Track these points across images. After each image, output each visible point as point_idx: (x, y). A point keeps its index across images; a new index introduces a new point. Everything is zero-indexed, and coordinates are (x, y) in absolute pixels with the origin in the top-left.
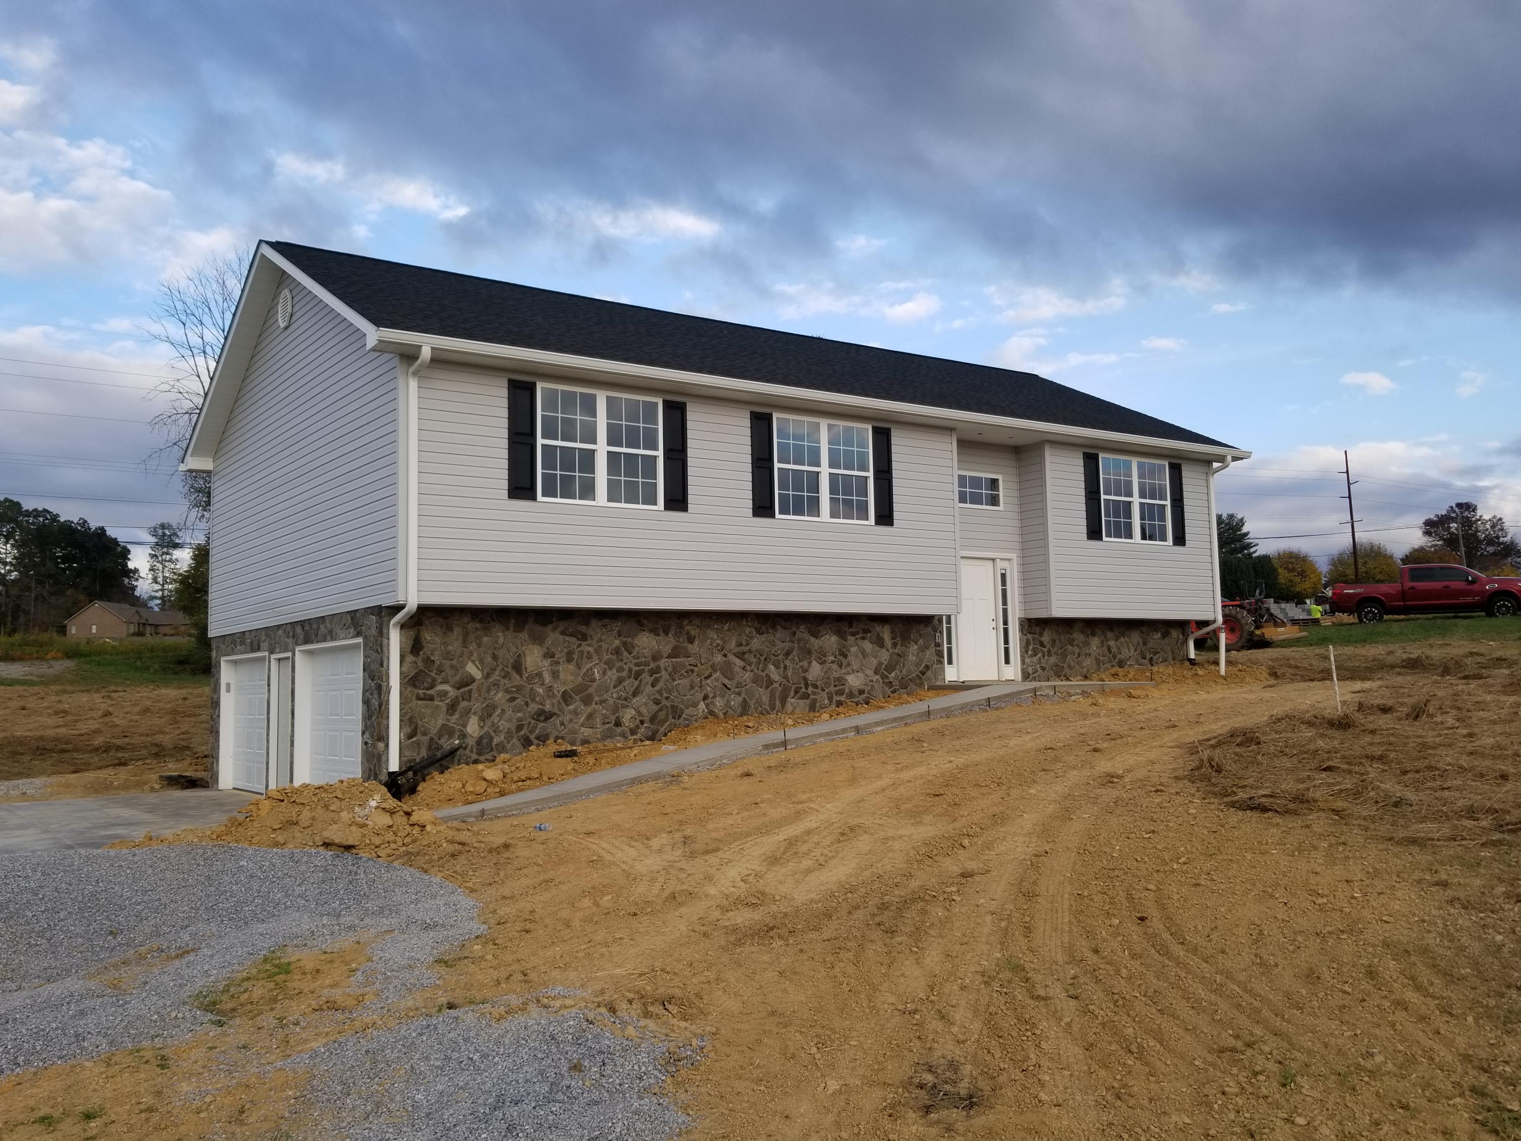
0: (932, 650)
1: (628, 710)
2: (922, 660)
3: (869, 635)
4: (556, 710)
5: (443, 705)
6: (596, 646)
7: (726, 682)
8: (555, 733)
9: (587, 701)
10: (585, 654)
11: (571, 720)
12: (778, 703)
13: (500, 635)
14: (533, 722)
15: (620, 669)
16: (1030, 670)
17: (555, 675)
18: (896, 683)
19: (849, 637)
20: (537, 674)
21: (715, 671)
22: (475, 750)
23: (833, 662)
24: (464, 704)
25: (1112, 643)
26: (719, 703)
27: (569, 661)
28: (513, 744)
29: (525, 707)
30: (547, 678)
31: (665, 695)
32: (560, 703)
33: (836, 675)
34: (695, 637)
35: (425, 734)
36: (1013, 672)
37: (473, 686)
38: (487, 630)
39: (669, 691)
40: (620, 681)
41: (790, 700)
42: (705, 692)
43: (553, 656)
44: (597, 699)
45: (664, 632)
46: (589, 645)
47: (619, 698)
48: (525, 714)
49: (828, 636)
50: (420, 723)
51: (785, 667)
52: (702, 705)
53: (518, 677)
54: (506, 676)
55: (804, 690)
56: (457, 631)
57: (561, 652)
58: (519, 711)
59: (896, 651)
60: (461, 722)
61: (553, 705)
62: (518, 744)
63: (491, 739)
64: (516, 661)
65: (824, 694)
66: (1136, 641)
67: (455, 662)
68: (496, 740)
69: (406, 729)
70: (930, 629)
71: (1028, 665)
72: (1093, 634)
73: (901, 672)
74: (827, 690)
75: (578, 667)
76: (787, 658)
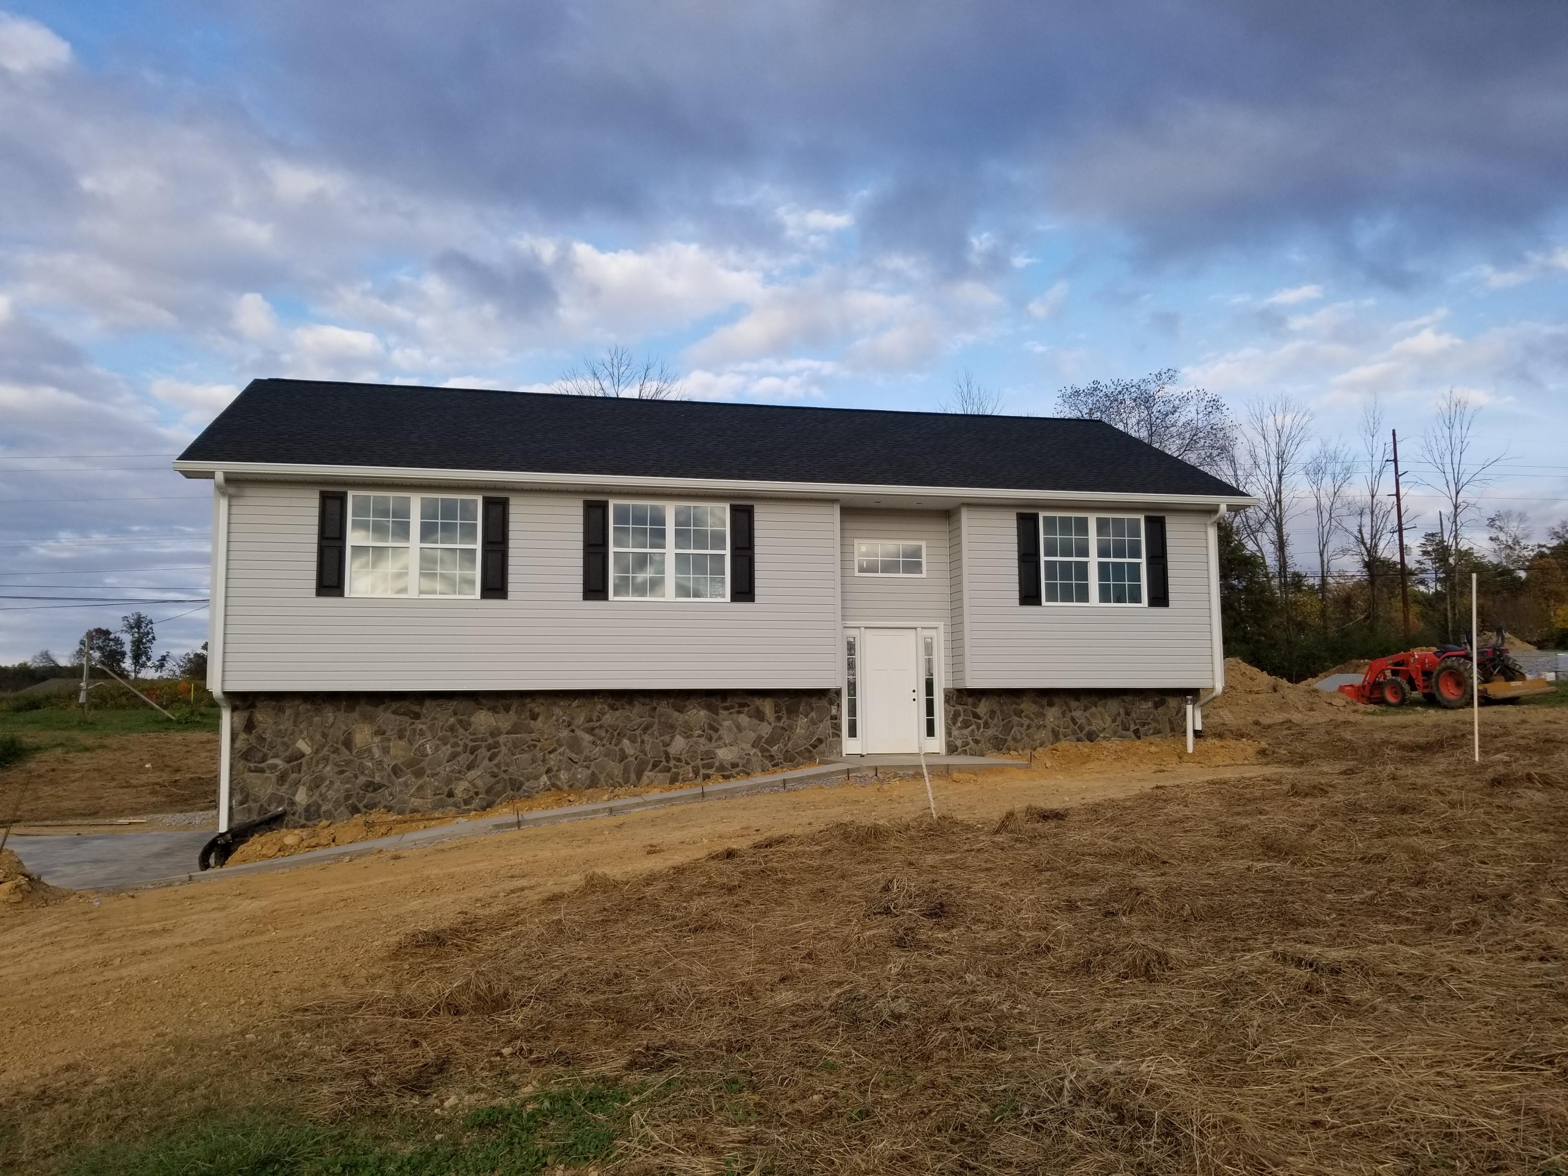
0: (828, 722)
1: (461, 783)
2: (813, 734)
3: (746, 709)
4: (385, 782)
5: (273, 777)
6: (429, 723)
7: (573, 756)
8: (384, 803)
9: (419, 774)
10: (418, 732)
11: (401, 791)
12: (633, 776)
13: (329, 714)
14: (362, 792)
15: (455, 745)
16: (959, 743)
17: (386, 750)
18: (779, 757)
19: (721, 711)
20: (365, 751)
21: (561, 746)
22: (303, 817)
23: (699, 736)
24: (294, 776)
25: (1077, 714)
26: (563, 776)
27: (401, 737)
28: (341, 811)
29: (354, 779)
30: (377, 753)
31: (503, 768)
32: (389, 776)
33: (702, 748)
34: (538, 714)
35: (255, 801)
36: (937, 744)
37: (304, 760)
38: (318, 711)
39: (508, 765)
40: (454, 756)
41: (647, 773)
42: (548, 766)
43: (383, 733)
44: (429, 772)
45: (504, 709)
46: (423, 723)
47: (452, 771)
48: (354, 785)
49: (695, 711)
50: (251, 792)
51: (643, 742)
52: (544, 778)
53: (347, 752)
54: (336, 751)
55: (664, 763)
56: (288, 712)
57: (392, 730)
58: (347, 783)
59: (781, 724)
60: (290, 792)
61: (382, 778)
62: (346, 811)
63: (319, 807)
64: (346, 738)
65: (689, 768)
66: (1115, 712)
67: (286, 739)
68: (324, 808)
69: (238, 797)
70: (824, 702)
71: (956, 738)
72: (1051, 705)
73: (785, 745)
74: (692, 764)
75: (411, 742)
76: (645, 733)
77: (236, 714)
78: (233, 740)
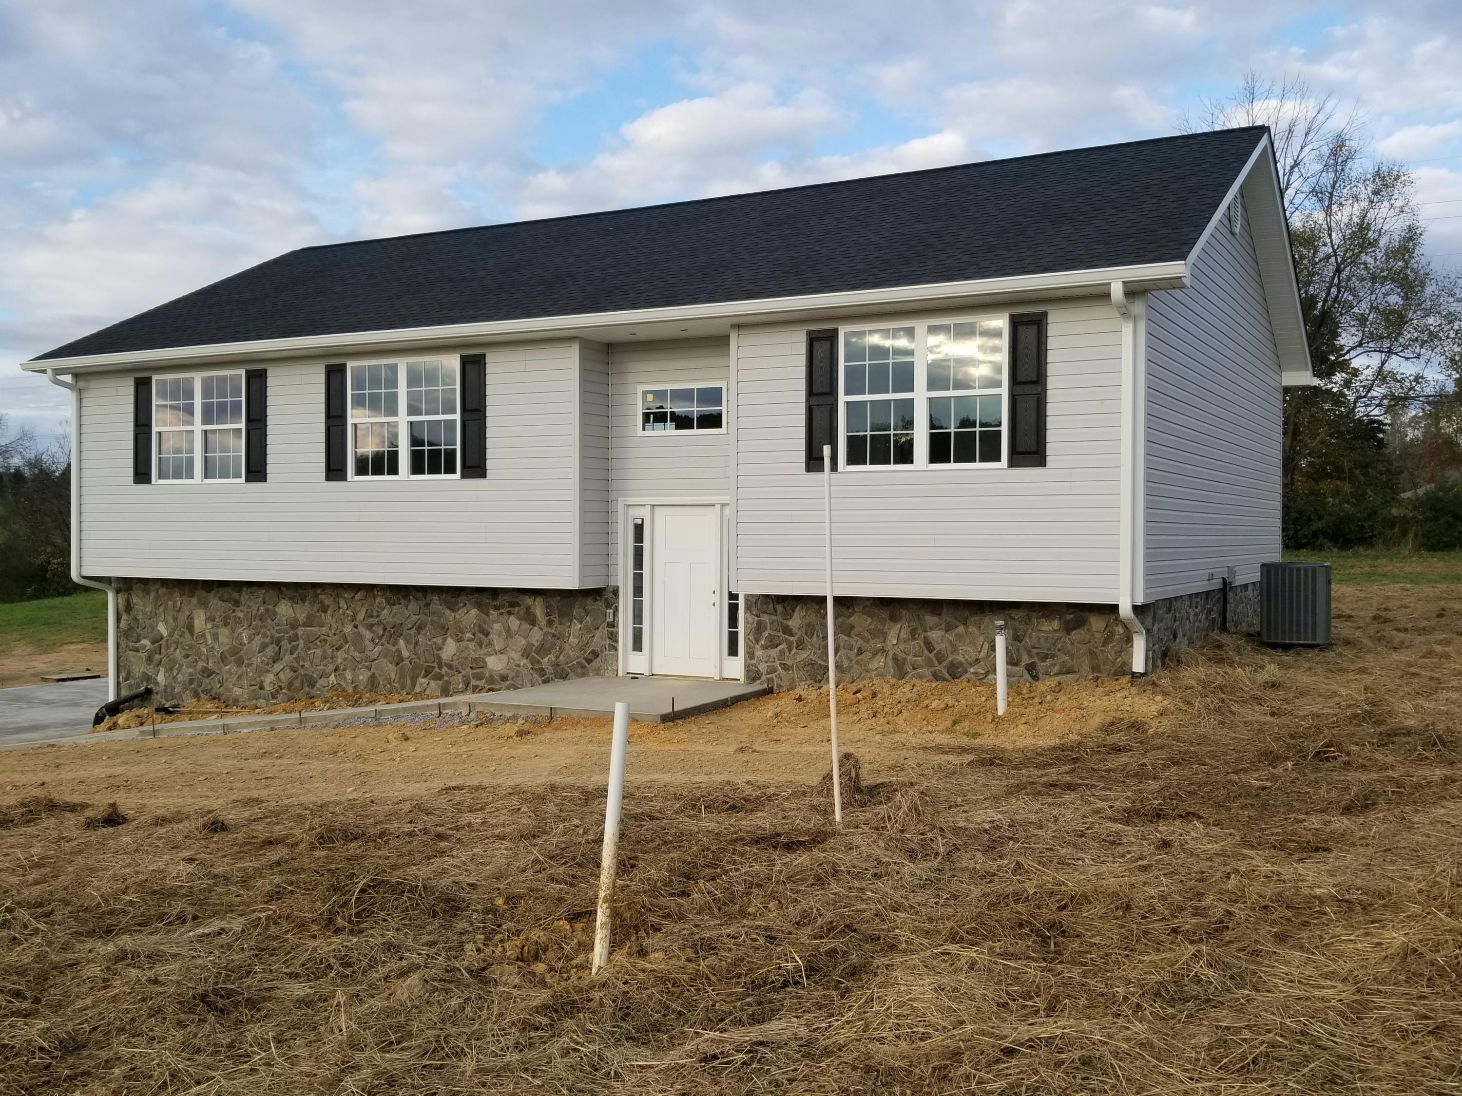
0: (603, 631)
1: (269, 675)
2: (587, 644)
3: (517, 609)
4: (216, 669)
5: (144, 657)
6: (246, 612)
7: (356, 654)
8: (214, 690)
9: (239, 663)
10: (237, 619)
11: (227, 679)
12: (408, 682)
13: (178, 602)
14: (199, 677)
15: (265, 636)
17: (215, 637)
18: (550, 670)
19: (492, 612)
20: (202, 636)
21: (347, 642)
22: (163, 697)
23: (470, 640)
24: (157, 657)
26: (348, 676)
27: (226, 625)
28: (186, 695)
29: (194, 664)
30: (210, 640)
31: (300, 663)
32: (218, 662)
33: (473, 655)
34: (328, 606)
35: (134, 676)
37: (163, 642)
38: (171, 595)
39: (304, 660)
40: (264, 646)
41: (421, 680)
42: (336, 664)
43: (213, 620)
44: (246, 662)
45: (302, 600)
46: (241, 611)
47: (262, 663)
48: (195, 669)
49: (466, 610)
50: (130, 669)
51: (417, 643)
52: (333, 677)
53: (190, 637)
54: (183, 635)
55: (437, 670)
56: (152, 595)
57: (220, 616)
58: (190, 667)
59: (553, 631)
60: (155, 672)
61: (214, 664)
62: (190, 696)
63: (173, 689)
64: (189, 623)
65: (459, 678)
67: (151, 621)
68: (175, 691)
69: (123, 674)
70: (600, 605)
71: (760, 661)
72: (894, 619)
73: (557, 657)
74: (463, 673)
75: (232, 631)
76: (419, 633)
77: (120, 596)
78: (118, 619)
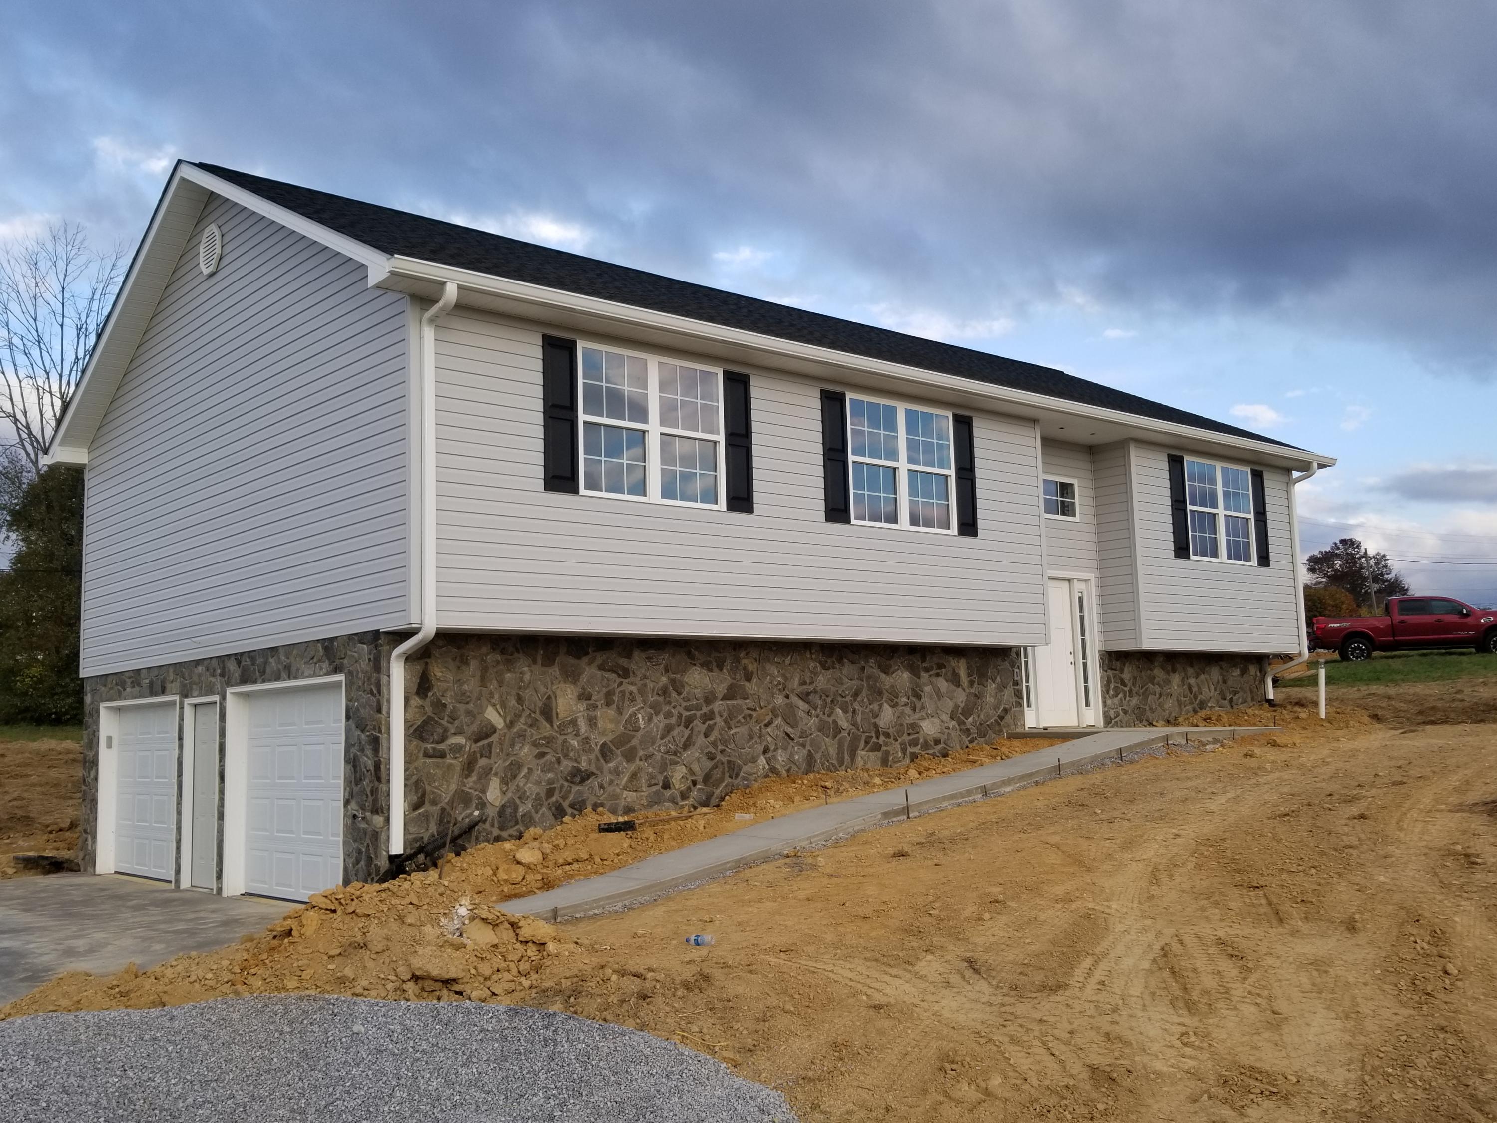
0: (1011, 689)
1: (677, 768)
2: (1000, 702)
3: (943, 670)
4: (593, 768)
5: (457, 764)
6: (639, 683)
7: (789, 730)
8: (592, 800)
9: (630, 756)
10: (627, 695)
11: (611, 782)
12: (847, 757)
13: (526, 671)
14: (566, 784)
15: (668, 715)
16: (1112, 713)
17: (592, 722)
18: (973, 730)
19: (923, 674)
20: (571, 722)
21: (776, 716)
22: (496, 824)
23: (906, 705)
24: (482, 762)
25: (1192, 681)
26: (781, 757)
27: (608, 704)
28: (543, 814)
29: (556, 766)
30: (583, 727)
31: (721, 747)
32: (598, 759)
33: (909, 720)
34: (752, 673)
35: (434, 802)
36: (1093, 716)
37: (494, 738)
38: (510, 664)
39: (725, 742)
40: (668, 729)
41: (861, 753)
42: (765, 743)
43: (589, 698)
44: (641, 753)
45: (718, 666)
46: (632, 684)
47: (667, 752)
48: (557, 774)
49: (899, 673)
50: (428, 788)
51: (854, 712)
52: (762, 761)
53: (548, 726)
54: (534, 724)
55: (874, 739)
56: (474, 664)
57: (598, 692)
58: (549, 771)
59: (972, 691)
60: (479, 786)
61: (590, 762)
62: (549, 814)
63: (516, 808)
64: (545, 704)
65: (897, 745)
66: (1216, 679)
67: (471, 706)
68: (522, 810)
69: (416, 794)
70: (1007, 665)
71: (1111, 707)
72: (1173, 669)
73: (978, 716)
74: (900, 740)
75: (620, 711)
76: (855, 700)
77: (408, 666)
